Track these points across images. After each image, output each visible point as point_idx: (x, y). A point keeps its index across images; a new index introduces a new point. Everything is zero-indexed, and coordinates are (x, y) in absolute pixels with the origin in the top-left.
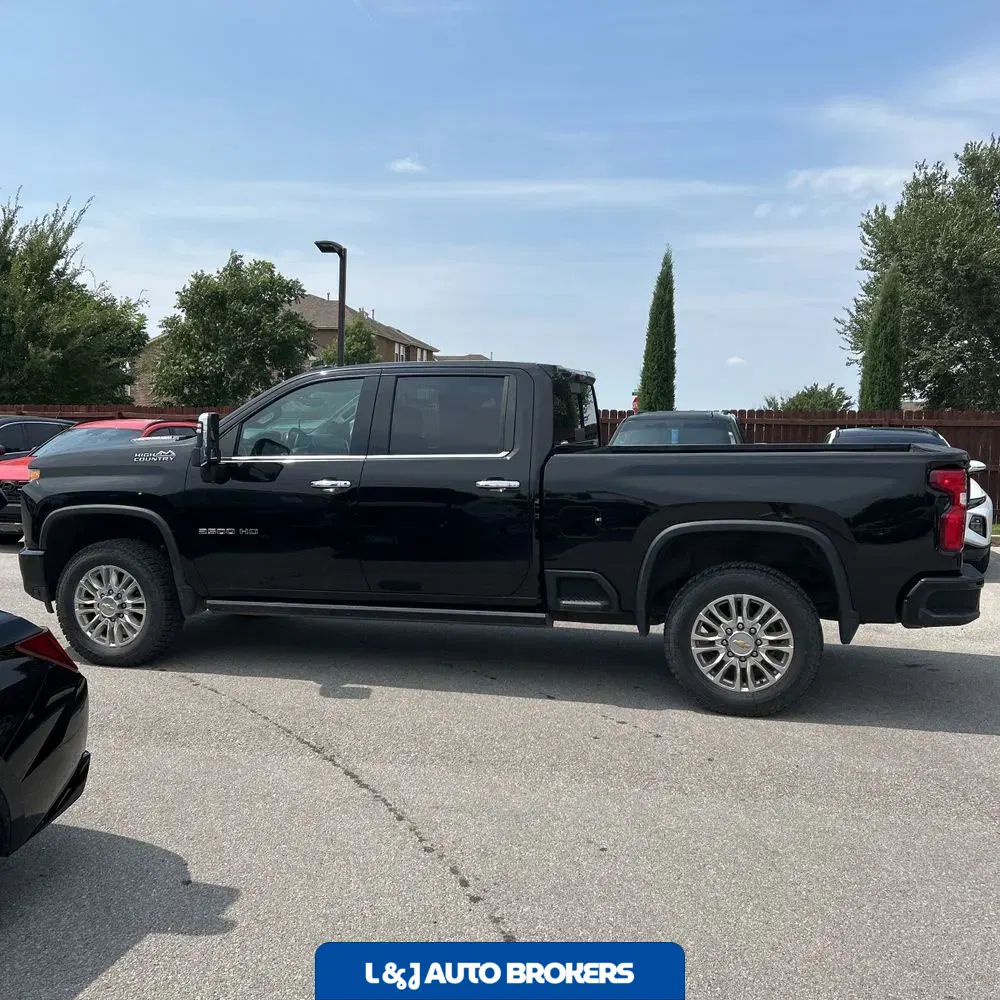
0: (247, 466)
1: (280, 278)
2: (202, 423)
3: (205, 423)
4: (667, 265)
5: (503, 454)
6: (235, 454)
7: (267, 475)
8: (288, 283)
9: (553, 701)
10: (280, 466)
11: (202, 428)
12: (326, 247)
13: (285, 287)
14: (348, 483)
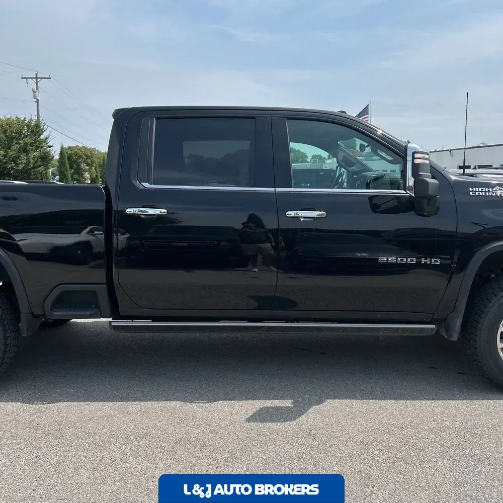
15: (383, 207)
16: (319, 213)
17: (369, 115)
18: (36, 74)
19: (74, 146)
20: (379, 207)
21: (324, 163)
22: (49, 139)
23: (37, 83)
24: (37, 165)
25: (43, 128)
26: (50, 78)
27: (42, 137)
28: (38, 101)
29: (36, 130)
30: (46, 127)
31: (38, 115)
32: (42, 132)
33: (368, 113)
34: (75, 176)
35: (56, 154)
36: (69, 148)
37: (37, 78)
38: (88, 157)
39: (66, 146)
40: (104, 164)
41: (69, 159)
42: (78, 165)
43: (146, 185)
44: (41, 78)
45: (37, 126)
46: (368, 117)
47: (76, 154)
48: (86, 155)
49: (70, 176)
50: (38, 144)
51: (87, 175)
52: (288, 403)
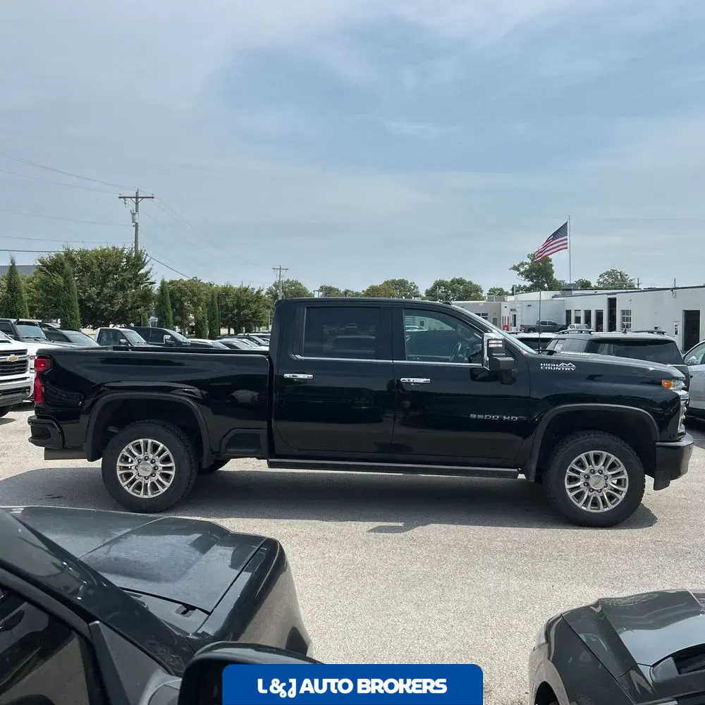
15: (480, 376)
16: (425, 380)
17: (568, 237)
18: (137, 193)
19: (178, 280)
20: (477, 376)
21: (504, 301)
22: (151, 273)
23: (137, 203)
24: (135, 305)
25: (144, 261)
26: (153, 198)
27: (142, 271)
28: (136, 226)
29: (136, 261)
30: (148, 259)
31: (136, 242)
32: (144, 264)
33: (566, 235)
34: (178, 318)
35: (156, 289)
36: (171, 282)
37: (137, 198)
38: (195, 295)
39: (167, 280)
40: (213, 302)
41: (171, 296)
42: (182, 303)
43: (299, 357)
44: (143, 198)
45: (138, 257)
46: (566, 239)
47: (180, 290)
48: (192, 292)
49: (171, 317)
50: (138, 280)
51: (192, 317)
52: (401, 524)
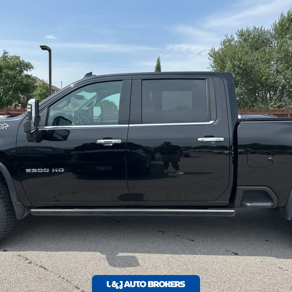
0: (52, 132)
1: (23, 61)
2: (31, 105)
3: (33, 105)
4: (158, 61)
5: (211, 122)
6: (46, 125)
7: (62, 137)
8: (26, 63)
9: (237, 256)
10: (68, 131)
11: (31, 108)
12: (44, 48)
13: (25, 65)
14: (120, 141)
